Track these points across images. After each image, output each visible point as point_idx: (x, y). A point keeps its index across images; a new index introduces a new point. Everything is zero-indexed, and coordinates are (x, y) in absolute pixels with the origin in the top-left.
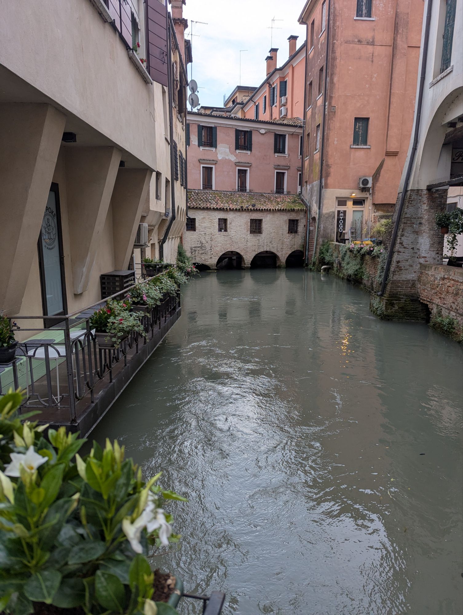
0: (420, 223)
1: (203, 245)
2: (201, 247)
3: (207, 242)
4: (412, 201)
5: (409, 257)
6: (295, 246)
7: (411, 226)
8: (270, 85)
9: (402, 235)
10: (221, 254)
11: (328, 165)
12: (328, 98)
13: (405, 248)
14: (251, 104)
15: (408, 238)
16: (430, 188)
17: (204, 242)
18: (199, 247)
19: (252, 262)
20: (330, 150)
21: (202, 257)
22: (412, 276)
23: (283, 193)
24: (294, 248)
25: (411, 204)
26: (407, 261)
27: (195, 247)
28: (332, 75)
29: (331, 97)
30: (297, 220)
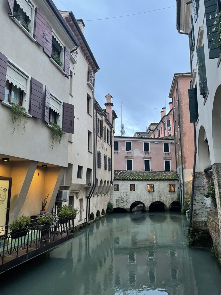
0: (204, 189)
1: (123, 198)
2: (121, 199)
3: (125, 197)
4: (197, 178)
5: (201, 208)
6: (174, 199)
7: (199, 191)
8: (163, 122)
9: (195, 196)
10: (132, 203)
11: (185, 158)
12: (181, 127)
13: (197, 202)
14: (156, 130)
15: (198, 197)
16: (206, 171)
17: (123, 196)
18: (120, 199)
19: (150, 207)
20: (184, 150)
21: (122, 204)
22: (204, 219)
23: (169, 171)
24: (174, 200)
25: (197, 179)
26: (200, 210)
27: (118, 199)
28: (182, 118)
29: (183, 127)
30: (174, 185)
